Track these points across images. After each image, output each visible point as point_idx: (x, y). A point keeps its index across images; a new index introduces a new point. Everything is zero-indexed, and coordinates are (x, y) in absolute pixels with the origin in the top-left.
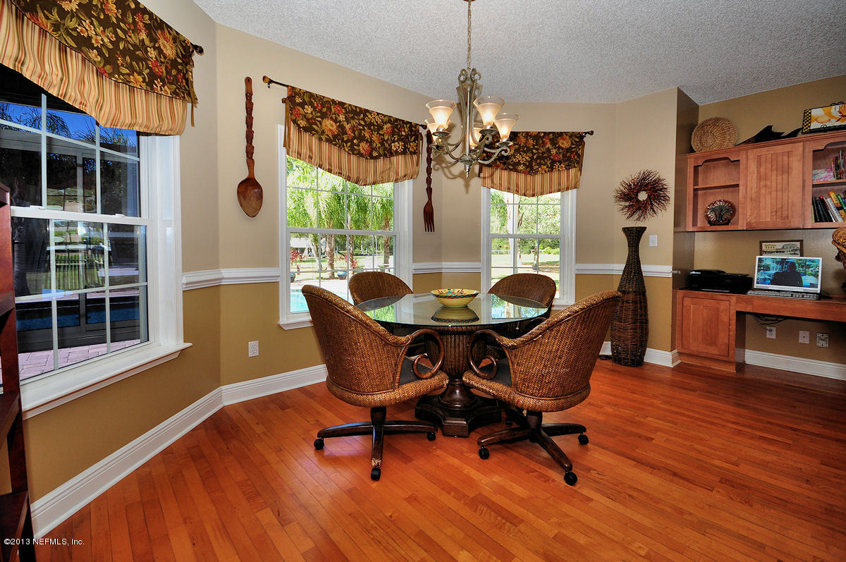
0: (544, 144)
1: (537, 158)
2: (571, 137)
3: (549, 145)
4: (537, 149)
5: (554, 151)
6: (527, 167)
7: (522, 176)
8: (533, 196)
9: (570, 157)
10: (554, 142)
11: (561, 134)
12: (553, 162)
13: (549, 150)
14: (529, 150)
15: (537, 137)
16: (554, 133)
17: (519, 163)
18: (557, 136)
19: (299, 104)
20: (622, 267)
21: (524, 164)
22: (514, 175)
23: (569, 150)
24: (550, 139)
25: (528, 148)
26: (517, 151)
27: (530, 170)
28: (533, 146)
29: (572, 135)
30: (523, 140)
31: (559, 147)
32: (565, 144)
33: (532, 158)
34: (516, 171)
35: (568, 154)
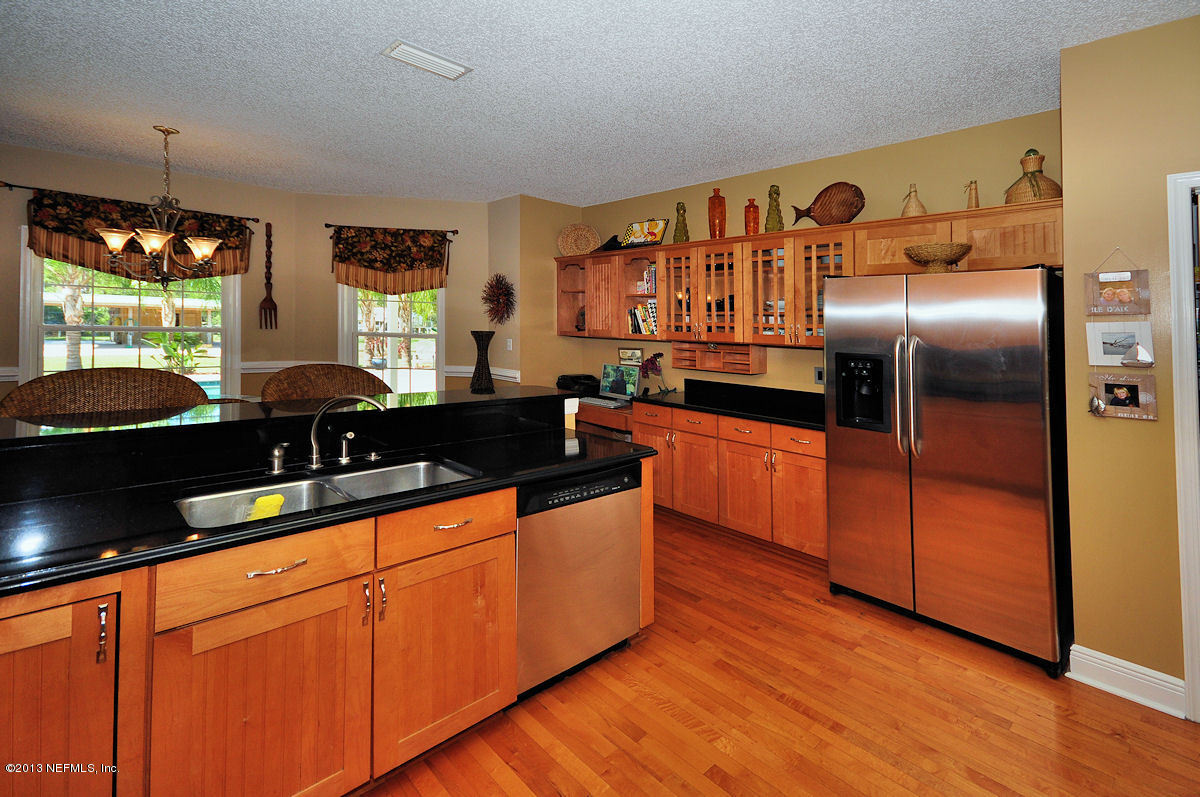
0: (403, 241)
1: (397, 255)
2: (433, 235)
3: (409, 243)
4: (396, 247)
5: (414, 250)
6: (384, 264)
7: (380, 274)
8: (395, 294)
9: (432, 256)
10: (415, 241)
11: (422, 232)
12: (414, 260)
13: (409, 248)
14: (387, 247)
15: (397, 234)
16: (414, 231)
17: (376, 260)
18: (417, 234)
19: (49, 206)
20: (472, 369)
21: (381, 261)
22: (370, 271)
23: (432, 248)
24: (411, 237)
25: (386, 245)
26: (374, 247)
27: (388, 266)
28: (392, 242)
29: (434, 233)
30: (381, 237)
31: (421, 246)
32: (426, 242)
33: (390, 255)
34: (373, 268)
35: (430, 253)
